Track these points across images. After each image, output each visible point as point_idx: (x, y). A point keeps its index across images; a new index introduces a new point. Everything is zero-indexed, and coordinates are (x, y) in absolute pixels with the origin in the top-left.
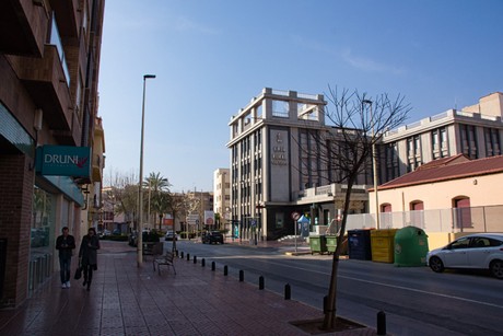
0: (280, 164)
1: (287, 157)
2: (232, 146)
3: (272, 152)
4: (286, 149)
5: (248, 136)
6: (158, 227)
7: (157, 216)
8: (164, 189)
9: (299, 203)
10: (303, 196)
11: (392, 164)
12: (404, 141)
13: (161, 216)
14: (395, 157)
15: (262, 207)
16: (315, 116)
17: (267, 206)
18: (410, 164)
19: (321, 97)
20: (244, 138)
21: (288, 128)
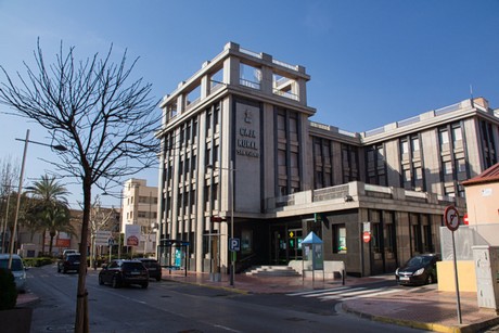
0: (248, 155)
1: (258, 146)
2: (165, 135)
3: (238, 136)
4: (257, 134)
5: (194, 117)
6: (47, 249)
7: (48, 234)
8: (59, 198)
9: (280, 214)
10: (285, 204)
11: (376, 171)
12: (395, 143)
13: (52, 234)
14: (380, 163)
15: (220, 220)
16: (294, 94)
17: (227, 219)
18: (403, 171)
19: (302, 69)
20: (188, 121)
21: (259, 104)
